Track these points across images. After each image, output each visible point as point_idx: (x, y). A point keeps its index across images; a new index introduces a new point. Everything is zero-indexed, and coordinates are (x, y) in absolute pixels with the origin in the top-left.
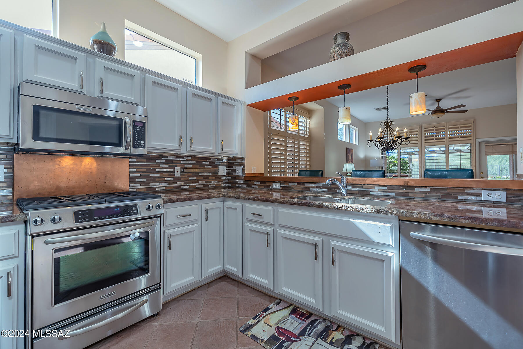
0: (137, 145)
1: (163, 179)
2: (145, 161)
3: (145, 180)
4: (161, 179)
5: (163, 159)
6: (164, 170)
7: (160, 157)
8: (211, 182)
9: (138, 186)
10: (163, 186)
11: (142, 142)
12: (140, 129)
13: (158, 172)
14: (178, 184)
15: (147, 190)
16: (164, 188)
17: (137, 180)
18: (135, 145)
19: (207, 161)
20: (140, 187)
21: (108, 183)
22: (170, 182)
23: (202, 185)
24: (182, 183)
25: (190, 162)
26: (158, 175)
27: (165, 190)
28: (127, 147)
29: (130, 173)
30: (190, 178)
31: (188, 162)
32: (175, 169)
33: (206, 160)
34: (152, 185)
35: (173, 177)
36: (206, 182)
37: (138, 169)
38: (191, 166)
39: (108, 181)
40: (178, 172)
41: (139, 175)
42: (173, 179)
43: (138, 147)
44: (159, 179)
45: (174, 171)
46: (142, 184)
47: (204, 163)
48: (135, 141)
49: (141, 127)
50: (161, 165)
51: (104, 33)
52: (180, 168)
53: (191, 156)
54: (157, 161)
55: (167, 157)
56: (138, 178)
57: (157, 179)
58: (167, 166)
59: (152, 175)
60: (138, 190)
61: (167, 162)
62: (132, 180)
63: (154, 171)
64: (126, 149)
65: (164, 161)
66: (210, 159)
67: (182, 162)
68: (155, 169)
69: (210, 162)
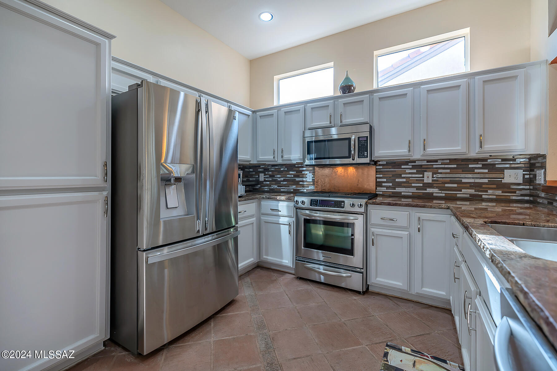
0: (361, 156)
1: (410, 185)
2: (391, 167)
3: (391, 184)
4: (407, 184)
5: (409, 164)
6: (410, 176)
7: (406, 163)
8: (487, 192)
9: (384, 189)
10: (410, 191)
11: (365, 153)
12: (364, 143)
13: (404, 178)
14: (429, 190)
15: (392, 194)
16: (411, 194)
17: (383, 184)
18: (360, 156)
19: (479, 163)
20: (385, 191)
21: (360, 186)
22: (418, 188)
23: (469, 195)
24: (436, 190)
25: (446, 166)
26: (404, 180)
27: (412, 196)
28: (353, 158)
29: (377, 178)
30: (446, 185)
31: (443, 166)
32: (424, 174)
33: (477, 163)
34: (398, 190)
35: (422, 183)
36: (475, 191)
37: (385, 174)
38: (448, 171)
39: (360, 184)
40: (428, 177)
41: (385, 180)
42: (421, 185)
43: (362, 158)
44: (405, 185)
45: (423, 177)
46: (388, 187)
47: (470, 166)
48: (360, 153)
49: (365, 141)
50: (408, 171)
51: (347, 79)
52: (431, 173)
53: (449, 159)
54: (403, 167)
55: (415, 162)
56: (384, 182)
57: (403, 185)
58: (415, 171)
59: (397, 180)
60: (384, 193)
61: (414, 167)
62: (378, 184)
63: (400, 176)
64: (353, 160)
65: (411, 167)
66: (485, 160)
67: (434, 166)
68: (401, 175)
69: (483, 165)
